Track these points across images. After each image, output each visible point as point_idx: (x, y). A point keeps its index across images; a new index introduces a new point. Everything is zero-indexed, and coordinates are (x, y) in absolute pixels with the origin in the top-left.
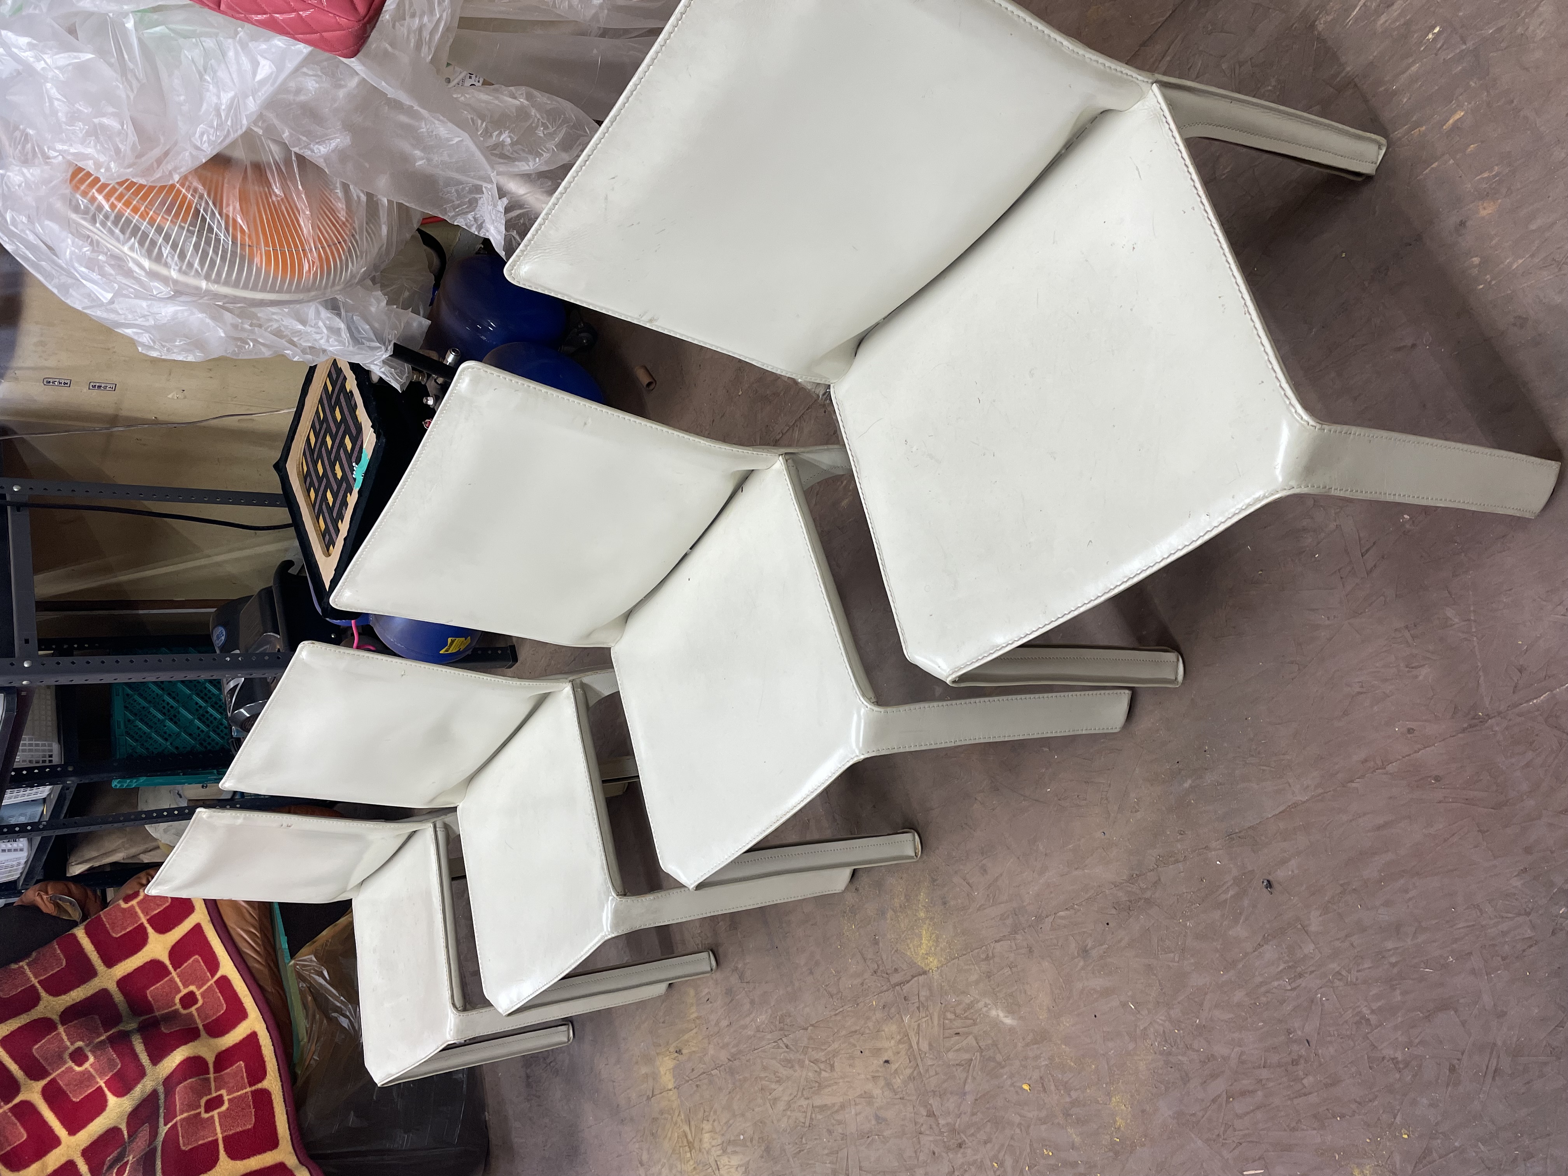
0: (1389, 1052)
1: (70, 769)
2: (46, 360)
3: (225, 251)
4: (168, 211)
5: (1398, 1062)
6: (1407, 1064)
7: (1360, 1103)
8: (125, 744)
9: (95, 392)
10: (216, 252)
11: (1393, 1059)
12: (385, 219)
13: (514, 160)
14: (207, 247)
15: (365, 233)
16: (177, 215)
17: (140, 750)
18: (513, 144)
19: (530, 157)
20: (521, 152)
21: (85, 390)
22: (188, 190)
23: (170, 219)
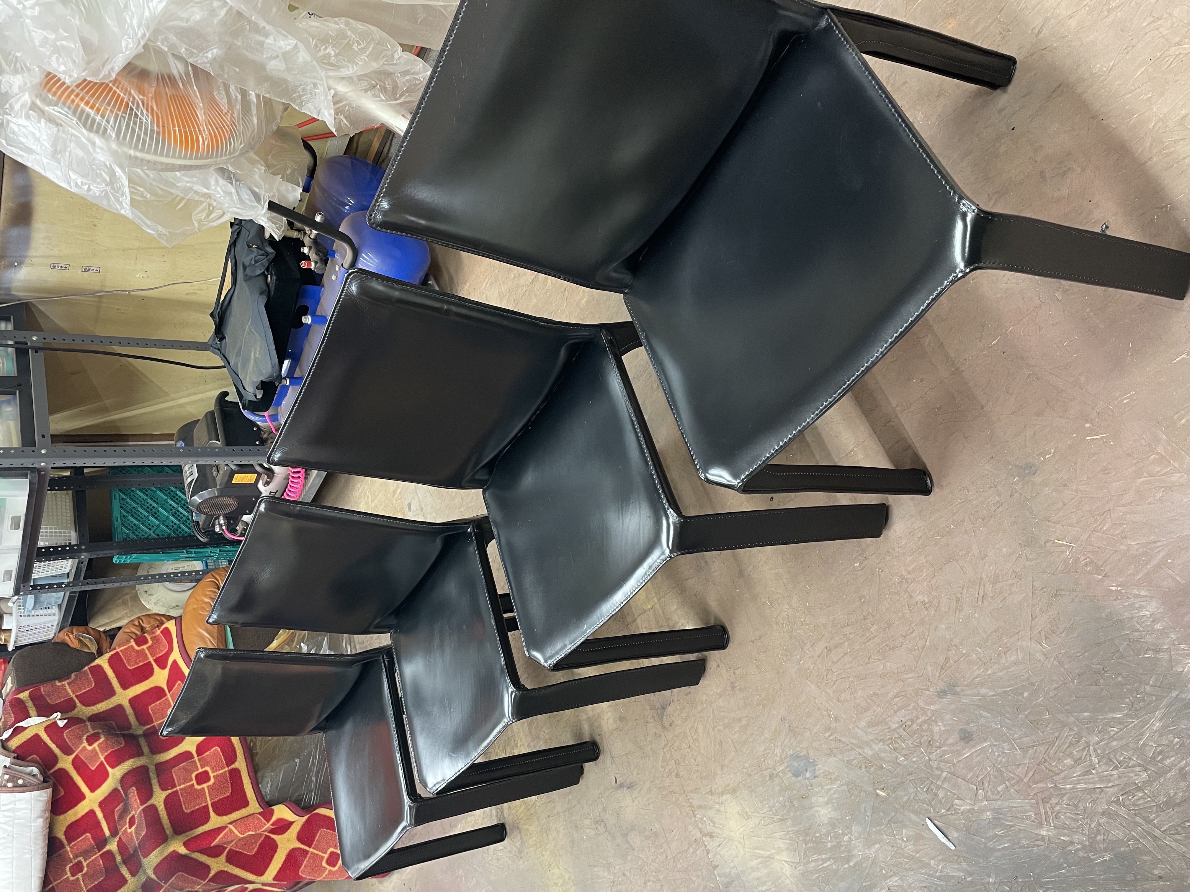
0: (920, 598)
1: (83, 547)
2: (52, 250)
3: (146, 129)
4: (109, 104)
5: (925, 604)
6: (931, 603)
7: (904, 636)
8: (121, 531)
9: (86, 274)
10: (140, 129)
11: (922, 602)
12: (255, 112)
13: (339, 67)
14: (134, 127)
15: (241, 121)
16: (114, 106)
17: (132, 536)
18: (336, 55)
19: (350, 65)
20: (343, 62)
21: (80, 272)
22: (121, 91)
23: (109, 109)
